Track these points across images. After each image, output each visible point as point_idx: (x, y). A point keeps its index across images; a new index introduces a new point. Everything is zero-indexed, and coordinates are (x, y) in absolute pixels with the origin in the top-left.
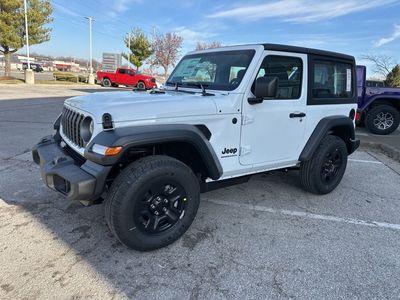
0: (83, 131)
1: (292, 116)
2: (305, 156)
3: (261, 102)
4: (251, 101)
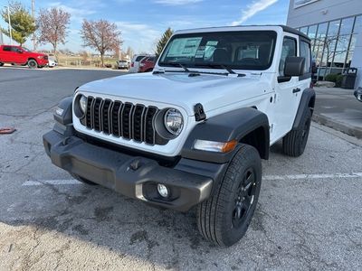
4: (280, 80)
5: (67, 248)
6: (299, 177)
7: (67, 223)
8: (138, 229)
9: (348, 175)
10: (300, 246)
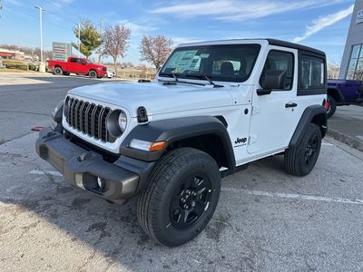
0: (109, 125)
1: (287, 106)
2: (294, 142)
3: (269, 93)
4: (260, 93)
5: (34, 225)
6: (289, 196)
7: (46, 206)
8: (102, 220)
9: (349, 201)
10: (246, 259)
